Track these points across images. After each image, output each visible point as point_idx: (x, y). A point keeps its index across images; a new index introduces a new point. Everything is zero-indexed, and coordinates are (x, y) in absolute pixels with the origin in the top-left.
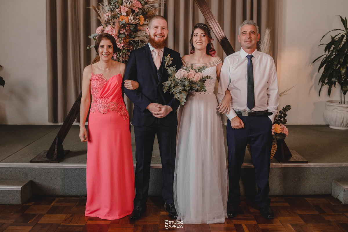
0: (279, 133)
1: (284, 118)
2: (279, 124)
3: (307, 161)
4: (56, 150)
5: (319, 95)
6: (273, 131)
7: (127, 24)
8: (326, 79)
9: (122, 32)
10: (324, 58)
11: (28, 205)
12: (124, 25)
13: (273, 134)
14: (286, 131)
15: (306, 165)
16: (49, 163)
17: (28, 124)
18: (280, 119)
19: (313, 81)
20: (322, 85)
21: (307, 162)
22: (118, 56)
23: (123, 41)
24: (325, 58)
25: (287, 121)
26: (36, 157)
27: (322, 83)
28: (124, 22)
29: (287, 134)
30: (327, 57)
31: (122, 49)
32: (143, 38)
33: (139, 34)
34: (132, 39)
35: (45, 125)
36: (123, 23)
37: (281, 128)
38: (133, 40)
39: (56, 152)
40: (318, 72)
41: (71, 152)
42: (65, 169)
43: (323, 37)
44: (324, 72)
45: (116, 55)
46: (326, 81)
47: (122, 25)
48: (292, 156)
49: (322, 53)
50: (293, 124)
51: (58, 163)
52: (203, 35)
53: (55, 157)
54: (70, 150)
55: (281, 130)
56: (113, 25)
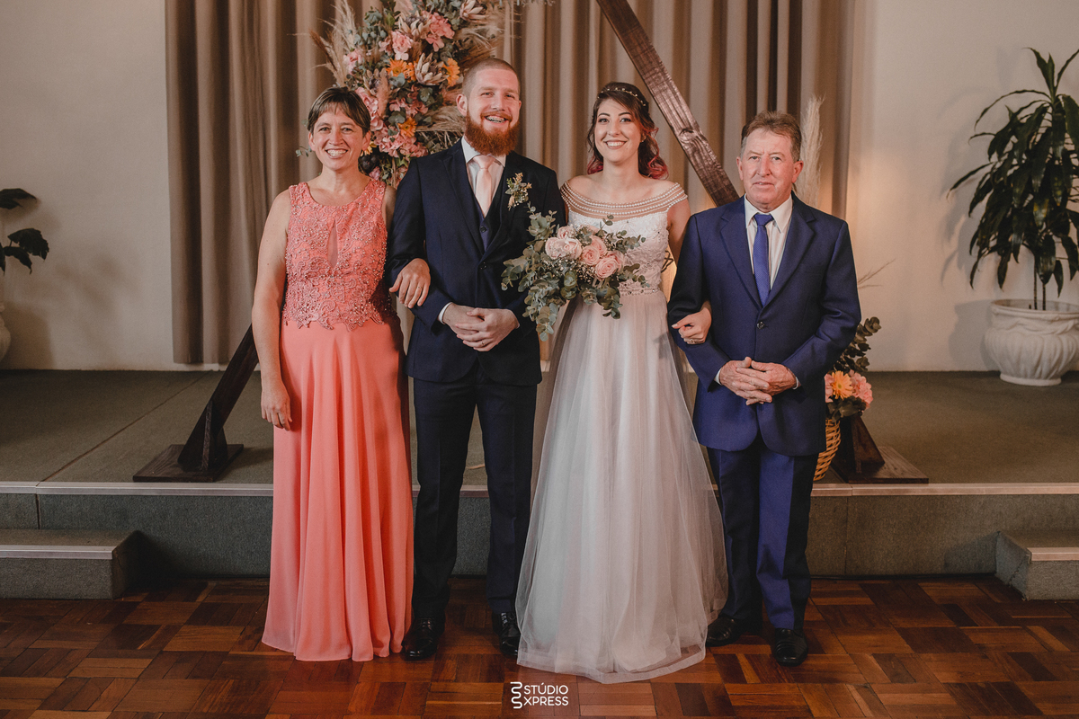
0: (845, 399)
1: (860, 354)
2: (846, 371)
3: (926, 477)
4: (207, 444)
5: (971, 283)
6: (828, 392)
7: (410, 85)
8: (990, 236)
9: (396, 108)
10: (986, 175)
11: (131, 600)
12: (401, 87)
13: (828, 400)
14: (866, 392)
15: (923, 491)
16: (187, 482)
17: (112, 368)
18: (849, 357)
19: (955, 240)
20: (980, 255)
21: (925, 481)
22: (385, 177)
23: (400, 134)
24: (988, 177)
25: (868, 364)
26: (150, 464)
27: (978, 248)
28: (401, 79)
29: (868, 401)
30: (994, 171)
31: (397, 156)
32: (458, 124)
33: (445, 114)
34: (426, 127)
35: (164, 372)
36: (399, 84)
37: (851, 383)
38: (428, 130)
39: (206, 451)
40: (970, 216)
41: (249, 449)
42: (235, 500)
43: (983, 114)
44: (985, 216)
45: (377, 174)
46: (992, 243)
47: (395, 88)
48: (884, 462)
49: (980, 159)
50: (894, 370)
51: (214, 481)
52: (626, 120)
53: (205, 463)
54: (246, 445)
55: (852, 388)
56: (371, 88)
